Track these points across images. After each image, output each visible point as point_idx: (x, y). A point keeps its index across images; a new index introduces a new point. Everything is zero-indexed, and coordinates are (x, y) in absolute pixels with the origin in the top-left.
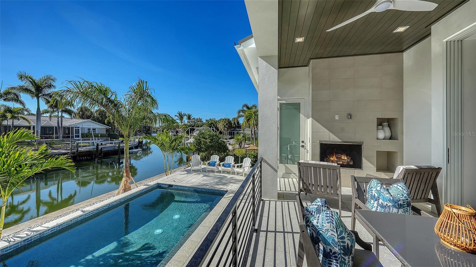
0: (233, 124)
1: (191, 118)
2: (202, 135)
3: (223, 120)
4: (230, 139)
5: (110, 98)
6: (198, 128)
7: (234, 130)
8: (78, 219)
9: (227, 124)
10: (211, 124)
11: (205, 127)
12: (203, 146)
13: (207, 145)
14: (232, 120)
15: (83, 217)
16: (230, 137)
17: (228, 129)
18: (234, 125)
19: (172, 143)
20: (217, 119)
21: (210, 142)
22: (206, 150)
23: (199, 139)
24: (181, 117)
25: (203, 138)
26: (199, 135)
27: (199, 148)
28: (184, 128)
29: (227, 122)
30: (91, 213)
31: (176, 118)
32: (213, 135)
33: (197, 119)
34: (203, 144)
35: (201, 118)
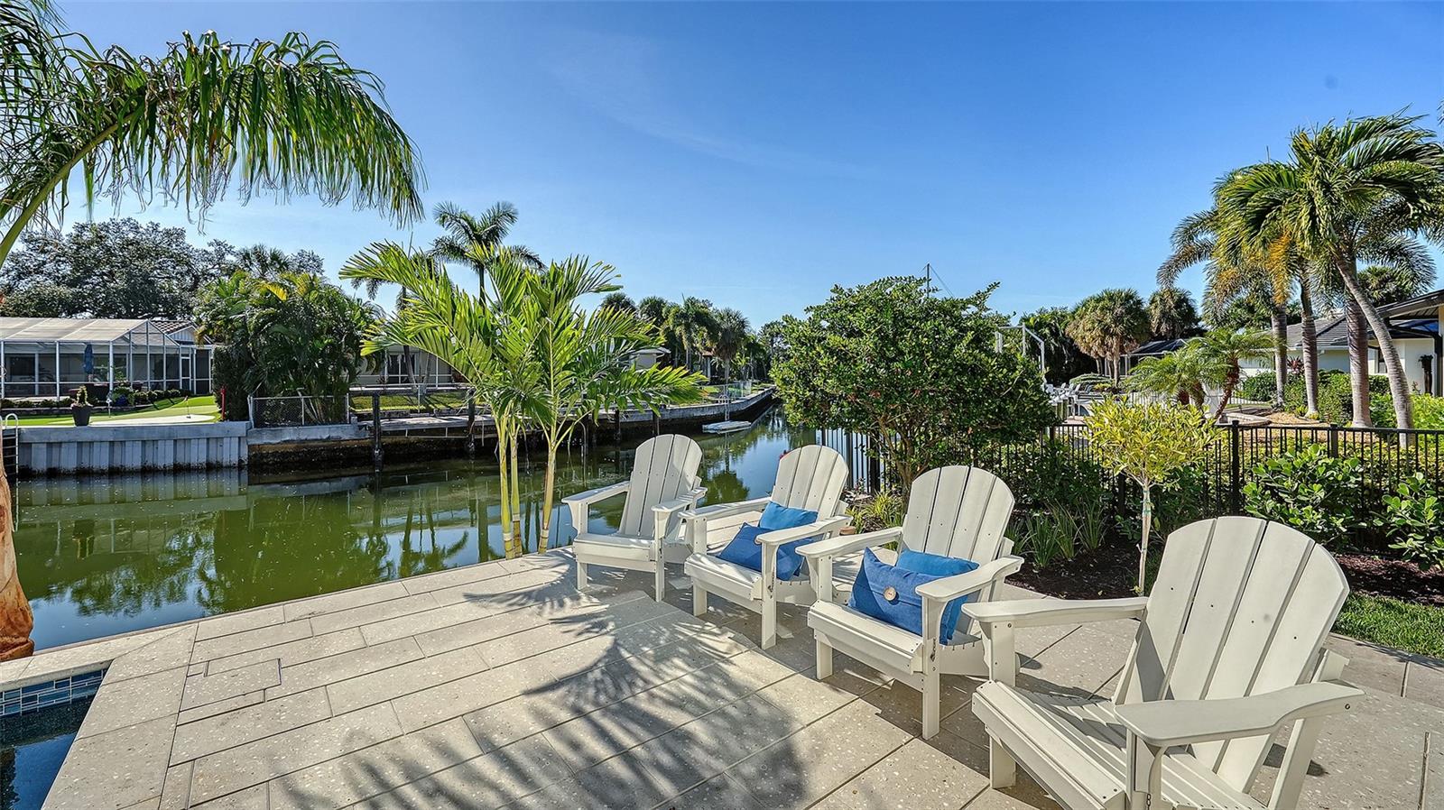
0: (1154, 323)
3: (1099, 303)
7: (1162, 345)
9: (1118, 320)
17: (1127, 343)
18: (1164, 326)
20: (1068, 303)
29: (1119, 310)
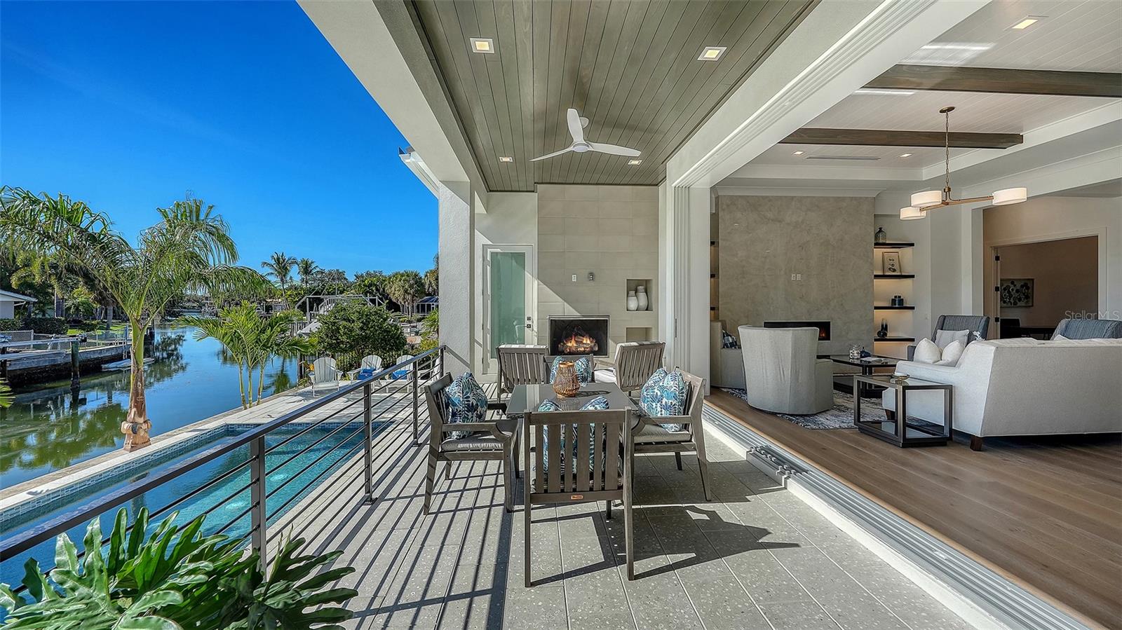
0: (427, 286)
1: (314, 271)
2: (342, 313)
3: (402, 275)
4: (419, 320)
5: (87, 230)
6: (332, 297)
7: (430, 299)
8: (17, 510)
10: (370, 285)
11: (351, 294)
12: (344, 339)
13: (353, 336)
14: (426, 276)
15: (31, 505)
16: (419, 316)
17: (415, 298)
18: (430, 288)
19: (263, 331)
20: (386, 273)
21: (361, 328)
22: (352, 348)
23: (335, 323)
24: (282, 267)
25: (344, 319)
26: (334, 314)
27: (333, 343)
28: (290, 295)
29: (412, 282)
30: (51, 496)
31: (268, 270)
32: (371, 313)
33: (330, 273)
34: (345, 334)
35: (340, 271)
